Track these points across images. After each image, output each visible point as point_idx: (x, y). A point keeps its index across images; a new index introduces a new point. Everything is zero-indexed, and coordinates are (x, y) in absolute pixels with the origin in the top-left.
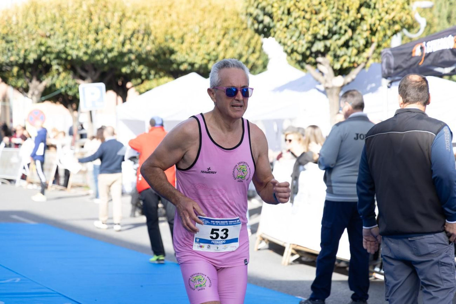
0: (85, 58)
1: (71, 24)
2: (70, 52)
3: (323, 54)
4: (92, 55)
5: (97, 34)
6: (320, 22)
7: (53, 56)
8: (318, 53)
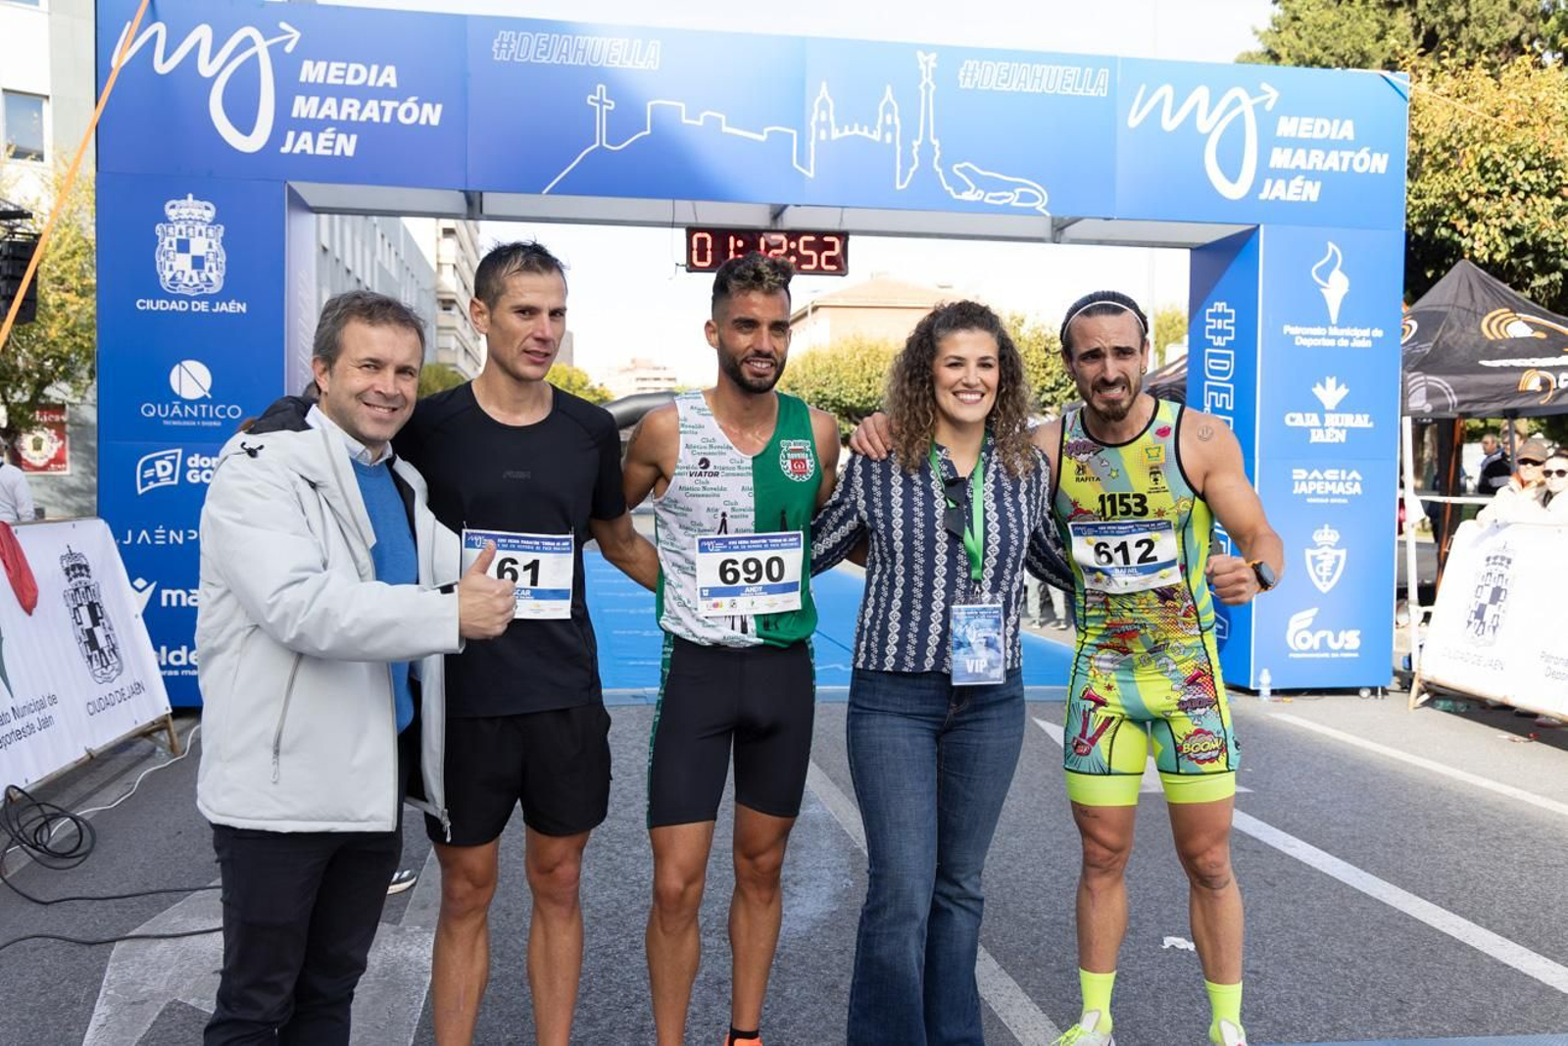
0: (858, 405)
1: (845, 374)
2: (844, 400)
3: (1051, 404)
4: (865, 403)
5: (869, 382)
6: (1048, 374)
7: (829, 403)
8: (1045, 404)
